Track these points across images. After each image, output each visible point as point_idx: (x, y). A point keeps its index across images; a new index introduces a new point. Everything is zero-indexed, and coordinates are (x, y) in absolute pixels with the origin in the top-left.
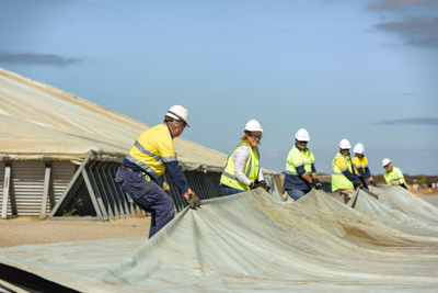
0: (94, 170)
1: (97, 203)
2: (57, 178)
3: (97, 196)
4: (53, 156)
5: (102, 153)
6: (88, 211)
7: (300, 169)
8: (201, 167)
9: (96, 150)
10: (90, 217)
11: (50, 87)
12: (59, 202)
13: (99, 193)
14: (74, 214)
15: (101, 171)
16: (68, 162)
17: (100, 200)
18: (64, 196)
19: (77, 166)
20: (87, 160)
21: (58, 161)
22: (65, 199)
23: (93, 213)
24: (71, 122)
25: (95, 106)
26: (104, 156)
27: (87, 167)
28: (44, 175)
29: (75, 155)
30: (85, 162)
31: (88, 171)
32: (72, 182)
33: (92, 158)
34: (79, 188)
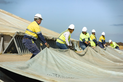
0: (17, 38)
1: (18, 49)
2: (5, 41)
3: (18, 47)
4: (4, 33)
5: (20, 33)
6: (15, 52)
7: (84, 40)
8: (53, 38)
9: (18, 32)
10: (16, 54)
11: (4, 11)
12: (6, 49)
13: (19, 46)
14: (11, 53)
15: (20, 39)
16: (9, 35)
17: (19, 48)
18: (7, 46)
19: (12, 37)
20: (15, 35)
21: (5, 35)
22: (8, 48)
23: (17, 53)
24: (10, 22)
25: (18, 17)
26: (21, 34)
27: (15, 37)
28: (1, 39)
29: (11, 33)
30: (15, 36)
31: (15, 39)
32: (10, 42)
33: (17, 34)
34: (12, 44)
